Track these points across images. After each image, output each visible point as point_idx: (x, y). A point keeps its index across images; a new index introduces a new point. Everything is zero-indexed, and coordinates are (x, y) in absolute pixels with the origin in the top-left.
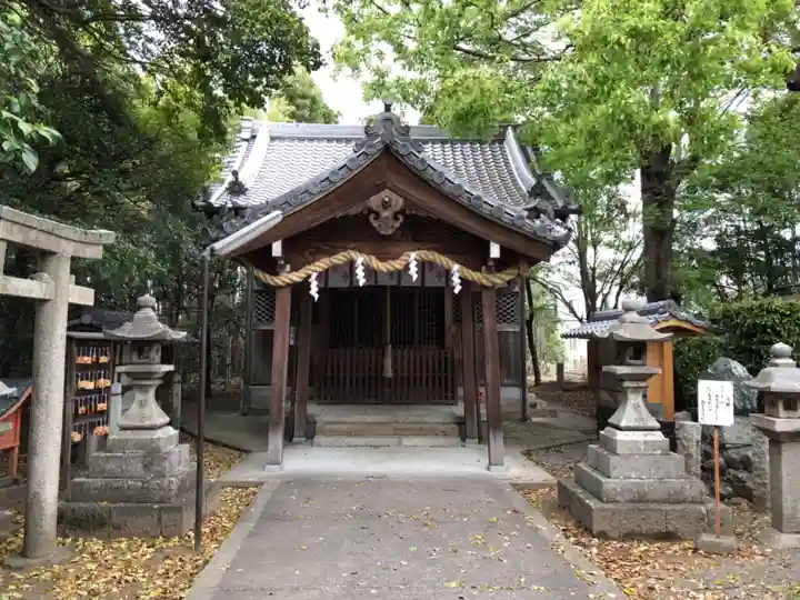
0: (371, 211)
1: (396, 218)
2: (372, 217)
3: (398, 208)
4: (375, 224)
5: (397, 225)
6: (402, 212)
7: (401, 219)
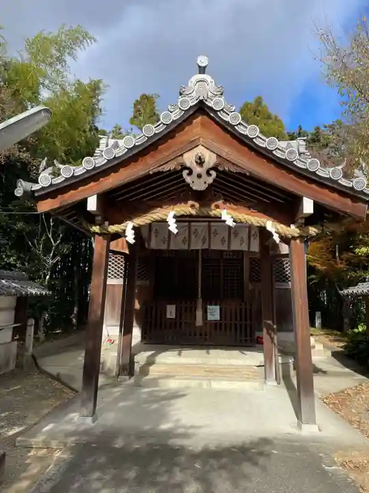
0: (184, 167)
1: (208, 174)
2: (185, 173)
3: (211, 165)
4: (188, 180)
5: (210, 180)
6: (215, 168)
7: (214, 174)
